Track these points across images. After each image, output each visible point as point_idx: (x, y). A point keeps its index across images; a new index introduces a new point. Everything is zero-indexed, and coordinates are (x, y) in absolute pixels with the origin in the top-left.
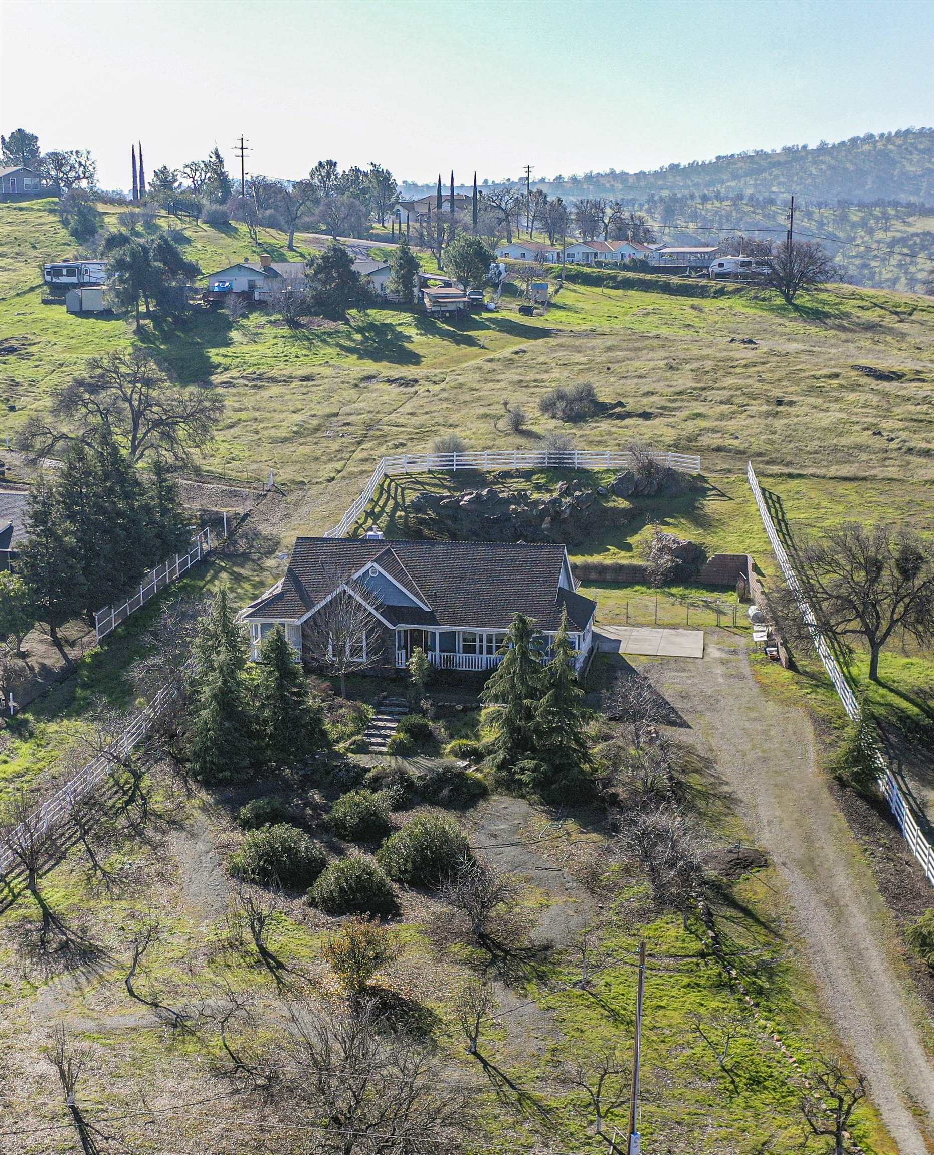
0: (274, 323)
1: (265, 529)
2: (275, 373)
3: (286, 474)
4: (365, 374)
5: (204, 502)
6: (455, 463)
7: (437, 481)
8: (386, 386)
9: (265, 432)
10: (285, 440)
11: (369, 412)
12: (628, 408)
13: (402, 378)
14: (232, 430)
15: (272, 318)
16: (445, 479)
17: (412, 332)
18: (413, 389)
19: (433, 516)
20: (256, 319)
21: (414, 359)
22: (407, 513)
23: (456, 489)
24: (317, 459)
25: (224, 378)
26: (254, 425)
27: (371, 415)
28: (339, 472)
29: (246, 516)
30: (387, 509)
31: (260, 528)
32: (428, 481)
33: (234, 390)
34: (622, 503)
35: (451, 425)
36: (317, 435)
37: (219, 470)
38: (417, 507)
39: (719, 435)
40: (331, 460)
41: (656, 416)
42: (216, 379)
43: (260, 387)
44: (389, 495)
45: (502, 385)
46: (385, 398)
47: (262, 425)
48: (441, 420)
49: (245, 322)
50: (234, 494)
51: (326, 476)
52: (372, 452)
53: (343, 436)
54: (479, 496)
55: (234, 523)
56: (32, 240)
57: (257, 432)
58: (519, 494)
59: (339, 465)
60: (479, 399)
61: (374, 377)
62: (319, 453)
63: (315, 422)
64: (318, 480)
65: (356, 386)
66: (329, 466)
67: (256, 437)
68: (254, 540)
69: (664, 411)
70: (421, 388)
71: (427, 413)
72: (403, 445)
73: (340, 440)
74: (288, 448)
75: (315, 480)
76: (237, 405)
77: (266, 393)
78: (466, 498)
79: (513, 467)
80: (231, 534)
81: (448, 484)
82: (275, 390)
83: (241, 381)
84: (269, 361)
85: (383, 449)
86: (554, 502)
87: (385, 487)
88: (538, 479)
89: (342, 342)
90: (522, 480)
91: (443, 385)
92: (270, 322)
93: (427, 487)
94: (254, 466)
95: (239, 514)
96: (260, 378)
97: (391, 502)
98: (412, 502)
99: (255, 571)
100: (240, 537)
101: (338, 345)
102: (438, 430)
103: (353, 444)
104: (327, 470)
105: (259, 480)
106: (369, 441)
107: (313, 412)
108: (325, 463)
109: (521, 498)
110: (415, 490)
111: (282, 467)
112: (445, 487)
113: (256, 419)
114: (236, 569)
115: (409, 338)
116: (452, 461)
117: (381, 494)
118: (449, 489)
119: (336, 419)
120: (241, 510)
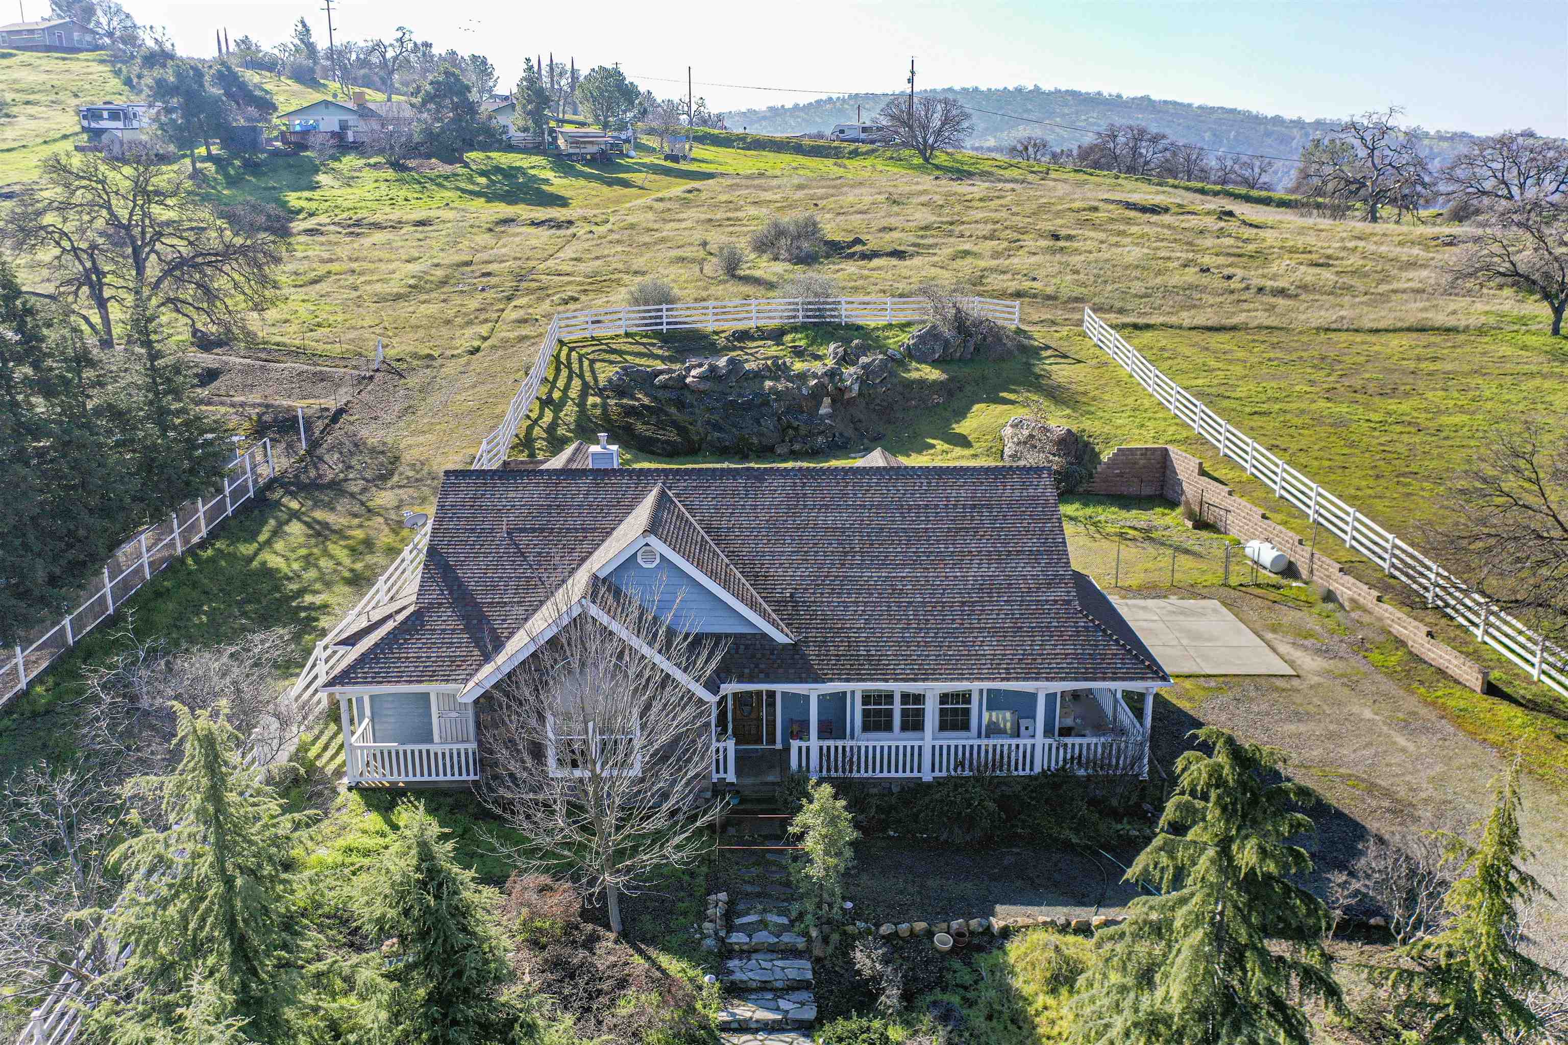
0: (375, 166)
1: (372, 435)
2: (379, 217)
3: (401, 346)
4: (501, 216)
5: (269, 391)
6: (665, 320)
7: (641, 349)
8: (532, 230)
9: (368, 288)
10: (398, 297)
11: (515, 259)
12: (870, 246)
13: (550, 220)
14: (318, 287)
15: (372, 161)
16: (653, 345)
17: (549, 174)
18: (569, 232)
19: (646, 401)
20: (349, 162)
21: (561, 201)
22: (605, 398)
23: (671, 359)
24: (448, 322)
25: (310, 223)
26: (351, 279)
27: (519, 263)
28: (485, 339)
29: (340, 412)
30: (573, 393)
31: (364, 433)
32: (627, 348)
33: (322, 239)
34: (932, 374)
35: (636, 273)
36: (445, 290)
37: (297, 342)
38: (619, 389)
39: (1009, 276)
40: (470, 323)
41: (912, 256)
42: (297, 226)
43: (358, 234)
44: (571, 372)
45: (688, 224)
46: (534, 242)
47: (362, 279)
48: (620, 266)
49: (336, 165)
50: (322, 378)
51: (467, 345)
52: (531, 311)
53: (483, 290)
54: (713, 369)
55: (319, 425)
56: (75, 89)
57: (356, 289)
58: (775, 363)
59: (484, 330)
60: (663, 240)
61: (513, 220)
62: (451, 313)
63: (440, 273)
64: (455, 352)
65: (490, 230)
66: (469, 332)
67: (355, 294)
68: (352, 454)
69: (919, 249)
70: (581, 230)
71: (597, 258)
72: (576, 299)
73: (480, 296)
74: (404, 309)
75: (448, 353)
76: (326, 255)
77: (367, 241)
78: (694, 372)
79: (751, 324)
80: (314, 445)
81: (660, 352)
82: (379, 237)
83: (332, 228)
84: (369, 204)
85: (546, 306)
86: (832, 374)
87: (563, 358)
88: (793, 341)
89: (462, 185)
90: (770, 342)
91: (609, 226)
92: (369, 165)
93: (628, 357)
94: (352, 335)
95: (327, 409)
96: (358, 223)
97: (576, 383)
98: (610, 381)
99: (355, 516)
100: (329, 450)
101: (458, 189)
102: (620, 279)
103: (500, 300)
104: (466, 338)
105: (360, 355)
106: (522, 296)
107: (436, 261)
108: (462, 327)
109: (778, 370)
110: (611, 362)
111: (396, 335)
112: (656, 357)
113: (353, 271)
114: (319, 515)
115: (546, 181)
116: (661, 317)
117: (558, 370)
118: (663, 359)
119: (469, 269)
120: (332, 403)
